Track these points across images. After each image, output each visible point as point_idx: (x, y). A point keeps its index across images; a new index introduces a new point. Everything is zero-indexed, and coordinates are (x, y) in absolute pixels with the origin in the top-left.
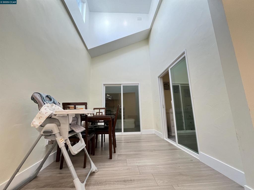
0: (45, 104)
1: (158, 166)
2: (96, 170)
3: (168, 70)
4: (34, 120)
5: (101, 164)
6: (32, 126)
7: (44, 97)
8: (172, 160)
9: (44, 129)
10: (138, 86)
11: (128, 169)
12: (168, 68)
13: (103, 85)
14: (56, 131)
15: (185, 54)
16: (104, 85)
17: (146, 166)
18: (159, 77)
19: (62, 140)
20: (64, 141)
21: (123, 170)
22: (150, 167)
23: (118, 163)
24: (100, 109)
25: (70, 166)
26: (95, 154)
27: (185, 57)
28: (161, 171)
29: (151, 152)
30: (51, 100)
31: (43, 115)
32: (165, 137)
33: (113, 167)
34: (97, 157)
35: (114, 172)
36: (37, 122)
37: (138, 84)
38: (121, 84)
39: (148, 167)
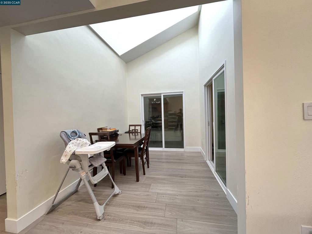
0: (71, 141)
1: (177, 196)
2: (119, 192)
3: (212, 81)
4: (62, 158)
5: (127, 186)
6: (61, 162)
7: (69, 134)
8: (196, 191)
9: (70, 165)
10: (182, 94)
11: (147, 195)
12: (211, 79)
13: (140, 96)
14: (78, 166)
15: (224, 68)
16: (142, 95)
17: (165, 195)
18: (205, 86)
19: (83, 173)
20: (85, 174)
21: (143, 195)
22: (169, 196)
23: (142, 187)
24: (135, 126)
25: (91, 193)
26: (126, 173)
27: (224, 71)
28: (176, 203)
29: (181, 178)
30: (76, 134)
31: (68, 153)
32: (208, 159)
33: (136, 191)
34: (126, 178)
35: (134, 196)
36: (64, 159)
37: (183, 92)
38: (161, 94)
39: (167, 196)
